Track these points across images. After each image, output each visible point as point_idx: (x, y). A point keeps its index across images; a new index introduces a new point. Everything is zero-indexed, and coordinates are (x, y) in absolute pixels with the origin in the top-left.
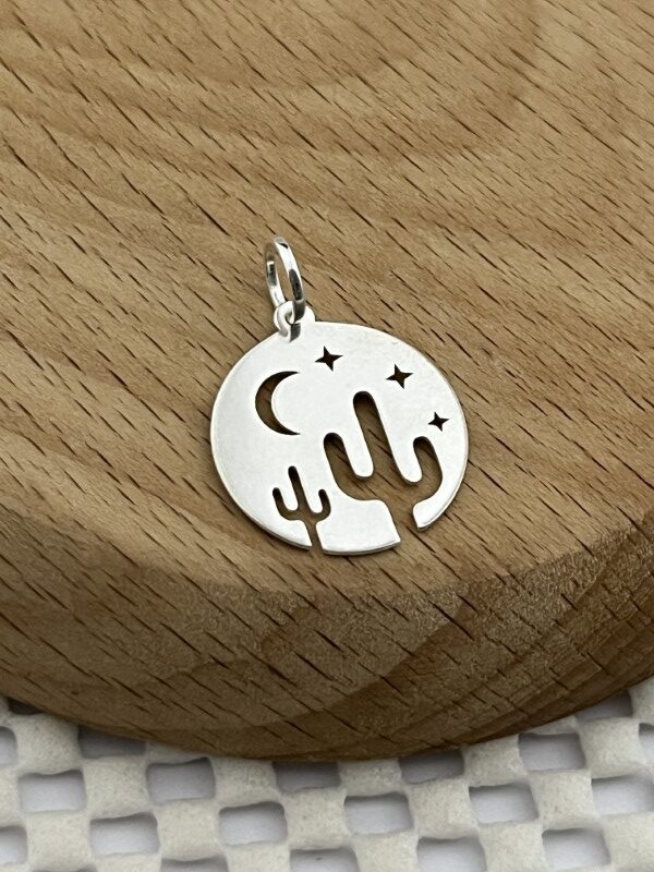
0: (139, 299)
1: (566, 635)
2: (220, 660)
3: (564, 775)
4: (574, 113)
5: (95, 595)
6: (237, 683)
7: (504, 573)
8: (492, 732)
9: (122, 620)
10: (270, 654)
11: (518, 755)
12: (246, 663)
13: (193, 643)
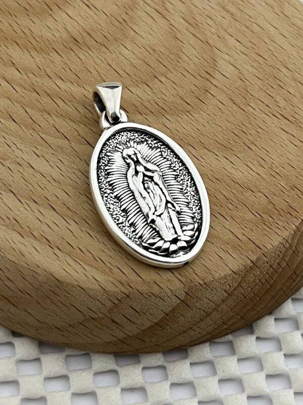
0: (60, 175)
1: (226, 305)
2: (93, 317)
3: (226, 358)
4: (230, 97)
5: (44, 293)
6: (99, 326)
7: (202, 282)
8: (198, 342)
9: (55, 302)
10: (112, 315)
11: (209, 351)
12: (103, 318)
13: (82, 311)
